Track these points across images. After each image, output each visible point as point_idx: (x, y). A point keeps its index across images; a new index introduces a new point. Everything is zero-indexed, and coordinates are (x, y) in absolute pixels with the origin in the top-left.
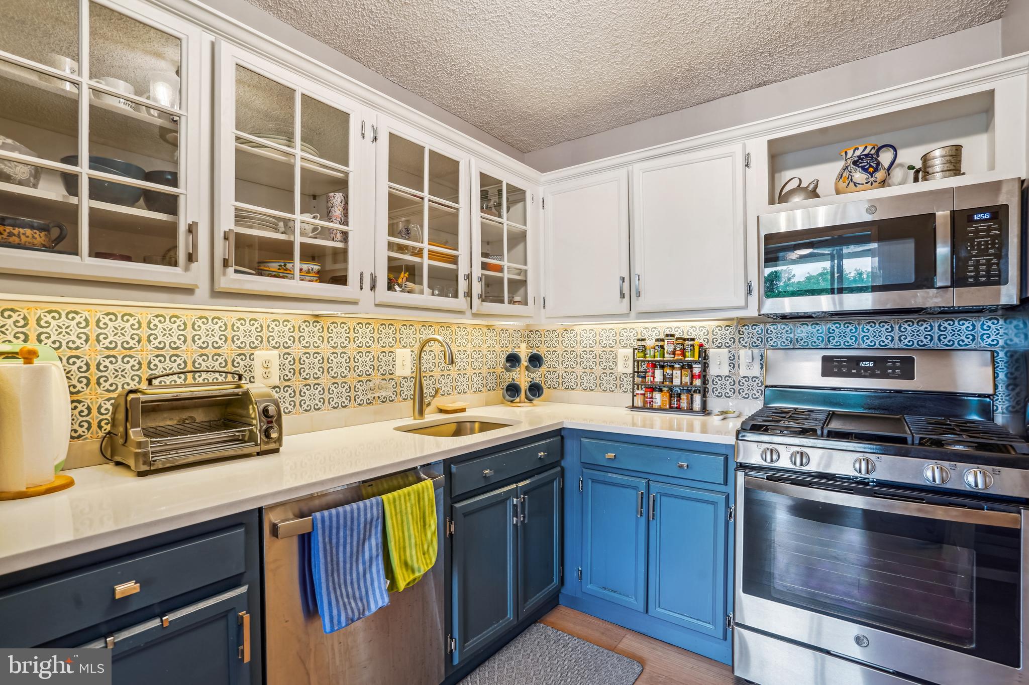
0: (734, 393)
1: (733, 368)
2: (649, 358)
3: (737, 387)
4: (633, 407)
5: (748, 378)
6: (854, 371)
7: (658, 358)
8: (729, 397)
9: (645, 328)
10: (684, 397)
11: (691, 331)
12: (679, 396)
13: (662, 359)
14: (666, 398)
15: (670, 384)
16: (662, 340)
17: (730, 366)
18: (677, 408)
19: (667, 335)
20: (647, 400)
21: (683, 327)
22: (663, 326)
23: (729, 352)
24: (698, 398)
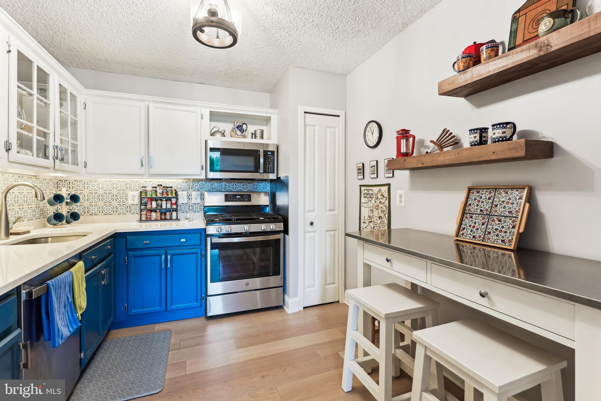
0: (190, 210)
1: (189, 200)
2: (149, 196)
3: (191, 208)
4: (141, 220)
5: (196, 204)
6: (235, 199)
7: (154, 196)
8: (188, 212)
9: (145, 182)
10: (168, 213)
11: (170, 183)
12: (165, 213)
13: (156, 196)
14: (159, 214)
15: (161, 208)
16: (156, 187)
17: (188, 199)
18: (164, 219)
19: (159, 185)
20: (148, 216)
21: (166, 182)
22: (156, 181)
23: (188, 193)
24: (174, 214)
